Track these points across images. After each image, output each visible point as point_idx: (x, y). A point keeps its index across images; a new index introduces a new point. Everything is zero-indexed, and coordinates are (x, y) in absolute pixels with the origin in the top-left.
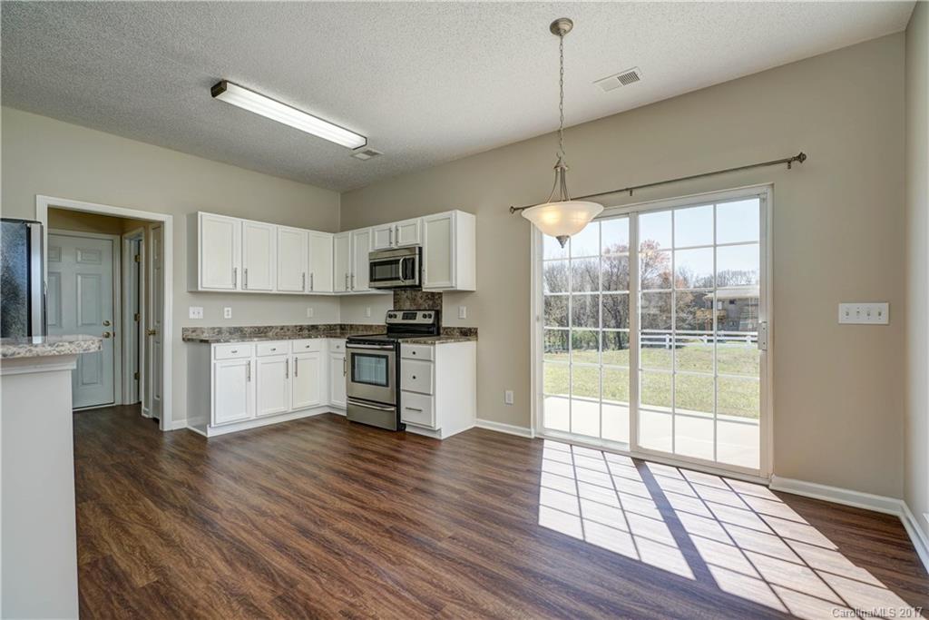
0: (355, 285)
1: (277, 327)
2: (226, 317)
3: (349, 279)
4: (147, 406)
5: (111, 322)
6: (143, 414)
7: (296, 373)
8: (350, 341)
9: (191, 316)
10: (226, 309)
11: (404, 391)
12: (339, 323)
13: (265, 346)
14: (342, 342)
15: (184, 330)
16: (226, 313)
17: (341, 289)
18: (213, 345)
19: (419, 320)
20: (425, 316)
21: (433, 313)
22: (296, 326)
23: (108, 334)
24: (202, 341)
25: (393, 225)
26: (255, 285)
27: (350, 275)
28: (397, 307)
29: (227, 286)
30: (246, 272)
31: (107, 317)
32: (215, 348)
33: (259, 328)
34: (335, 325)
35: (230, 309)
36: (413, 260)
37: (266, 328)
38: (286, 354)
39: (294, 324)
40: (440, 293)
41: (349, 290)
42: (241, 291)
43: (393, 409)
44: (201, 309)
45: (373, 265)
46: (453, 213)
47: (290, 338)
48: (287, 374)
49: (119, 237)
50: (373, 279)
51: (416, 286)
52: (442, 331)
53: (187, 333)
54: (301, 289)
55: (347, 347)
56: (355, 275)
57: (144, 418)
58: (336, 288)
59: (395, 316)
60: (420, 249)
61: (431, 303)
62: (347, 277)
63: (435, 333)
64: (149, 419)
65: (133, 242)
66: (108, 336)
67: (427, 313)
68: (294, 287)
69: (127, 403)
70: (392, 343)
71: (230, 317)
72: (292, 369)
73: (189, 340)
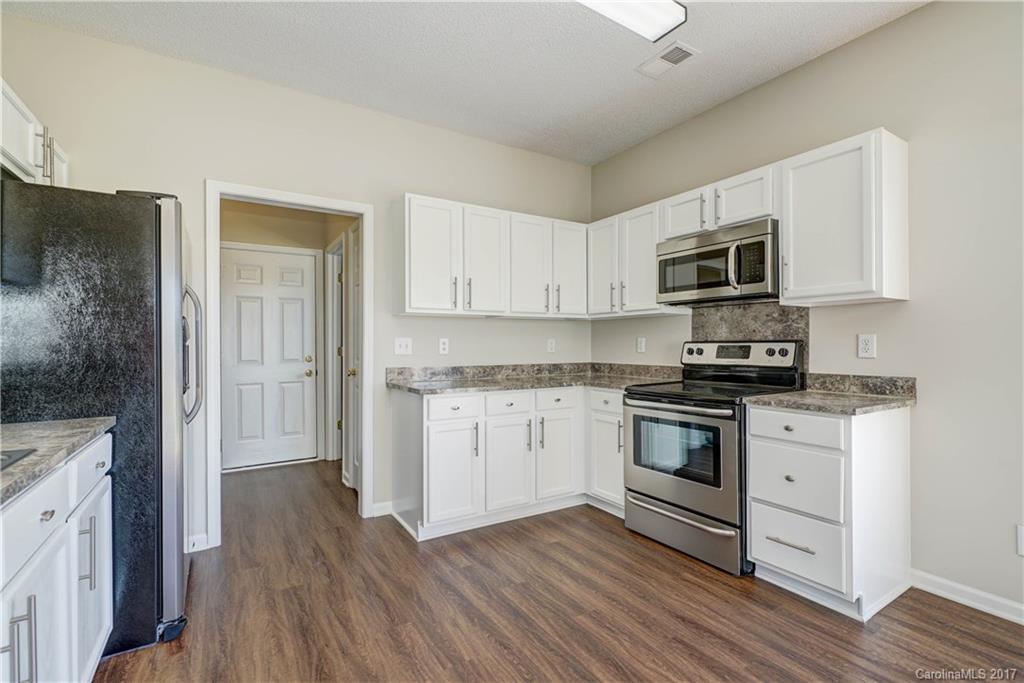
0: (626, 301)
1: (507, 367)
2: (442, 352)
3: (616, 293)
4: (347, 470)
5: (314, 358)
6: (344, 481)
7: (542, 442)
8: (631, 394)
9: (398, 351)
10: (442, 340)
11: (756, 500)
12: (590, 361)
13: (497, 398)
14: (616, 396)
15: (388, 371)
16: (441, 346)
17: (601, 308)
18: (425, 396)
19: (759, 357)
20: (771, 353)
21: (791, 347)
22: (533, 365)
23: (311, 372)
24: (410, 390)
25: (708, 191)
26: (482, 305)
27: (616, 285)
28: (700, 336)
29: (444, 306)
30: (469, 284)
31: (309, 351)
32: (428, 401)
33: (484, 369)
34: (585, 364)
35: (446, 340)
36: (762, 244)
37: (493, 368)
38: (527, 412)
39: (531, 362)
40: (808, 308)
41: (616, 309)
42: (463, 313)
43: (731, 532)
44: (409, 341)
45: (664, 265)
46: (873, 135)
47: (532, 387)
48: (529, 445)
49: (321, 251)
50: (663, 288)
51: (768, 296)
52: (809, 382)
53: (391, 376)
54: (544, 310)
55: (625, 404)
56: (626, 284)
57: (343, 485)
58: (591, 307)
59: (700, 352)
60: (775, 223)
61: (779, 327)
62: (612, 289)
63: (797, 385)
64: (349, 488)
65: (335, 257)
66: (309, 374)
67: (777, 347)
68: (534, 306)
69: (330, 459)
70: (731, 404)
71: (446, 352)
72: (536, 436)
73: (394, 386)
